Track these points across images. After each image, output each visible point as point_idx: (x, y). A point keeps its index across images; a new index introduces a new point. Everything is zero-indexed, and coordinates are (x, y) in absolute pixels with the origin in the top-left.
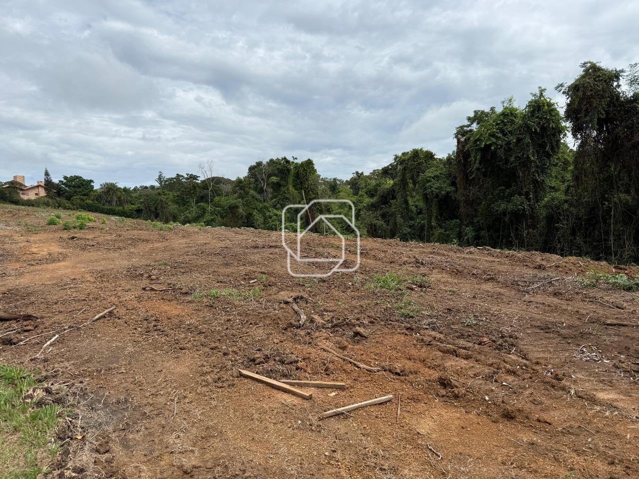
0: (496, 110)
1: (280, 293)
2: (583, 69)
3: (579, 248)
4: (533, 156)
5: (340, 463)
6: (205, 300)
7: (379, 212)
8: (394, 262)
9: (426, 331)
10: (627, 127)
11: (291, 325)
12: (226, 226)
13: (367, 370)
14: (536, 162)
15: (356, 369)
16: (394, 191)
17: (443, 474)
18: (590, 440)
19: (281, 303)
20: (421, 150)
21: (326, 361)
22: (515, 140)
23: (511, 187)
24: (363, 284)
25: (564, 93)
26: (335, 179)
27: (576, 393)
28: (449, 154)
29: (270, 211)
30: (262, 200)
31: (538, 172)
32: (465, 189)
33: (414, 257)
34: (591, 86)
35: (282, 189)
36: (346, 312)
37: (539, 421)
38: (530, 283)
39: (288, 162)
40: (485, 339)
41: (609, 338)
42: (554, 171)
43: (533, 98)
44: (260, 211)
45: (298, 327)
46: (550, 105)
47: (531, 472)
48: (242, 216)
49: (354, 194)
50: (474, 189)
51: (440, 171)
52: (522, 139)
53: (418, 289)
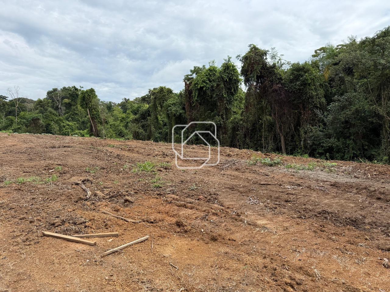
0: (206, 67)
1: (73, 178)
2: (249, 48)
3: (247, 144)
4: (225, 94)
5: (115, 283)
6: (14, 185)
7: (140, 124)
8: (150, 155)
9: (169, 195)
10: (270, 81)
11: (81, 199)
12: (30, 132)
13: (133, 223)
14: (226, 98)
15: (126, 222)
16: (149, 112)
17: (179, 279)
18: (254, 247)
19: (73, 185)
20: (165, 87)
21: (105, 220)
22: (215, 85)
23: (214, 111)
24: (130, 169)
25: (240, 60)
26: (110, 102)
27: (247, 222)
28: (181, 91)
29: (63, 123)
30: (58, 114)
32: (190, 112)
33: (162, 151)
34: (253, 58)
35: (73, 107)
36: (119, 188)
37: (229, 240)
38: (224, 164)
39: (76, 89)
40: (201, 197)
41: (263, 191)
42: (235, 103)
43: (225, 62)
44: (56, 122)
45: (86, 200)
46: (233, 66)
47: (226, 269)
48: (43, 126)
49: (124, 112)
50: (195, 112)
51: (176, 101)
52: (219, 85)
53: (164, 170)
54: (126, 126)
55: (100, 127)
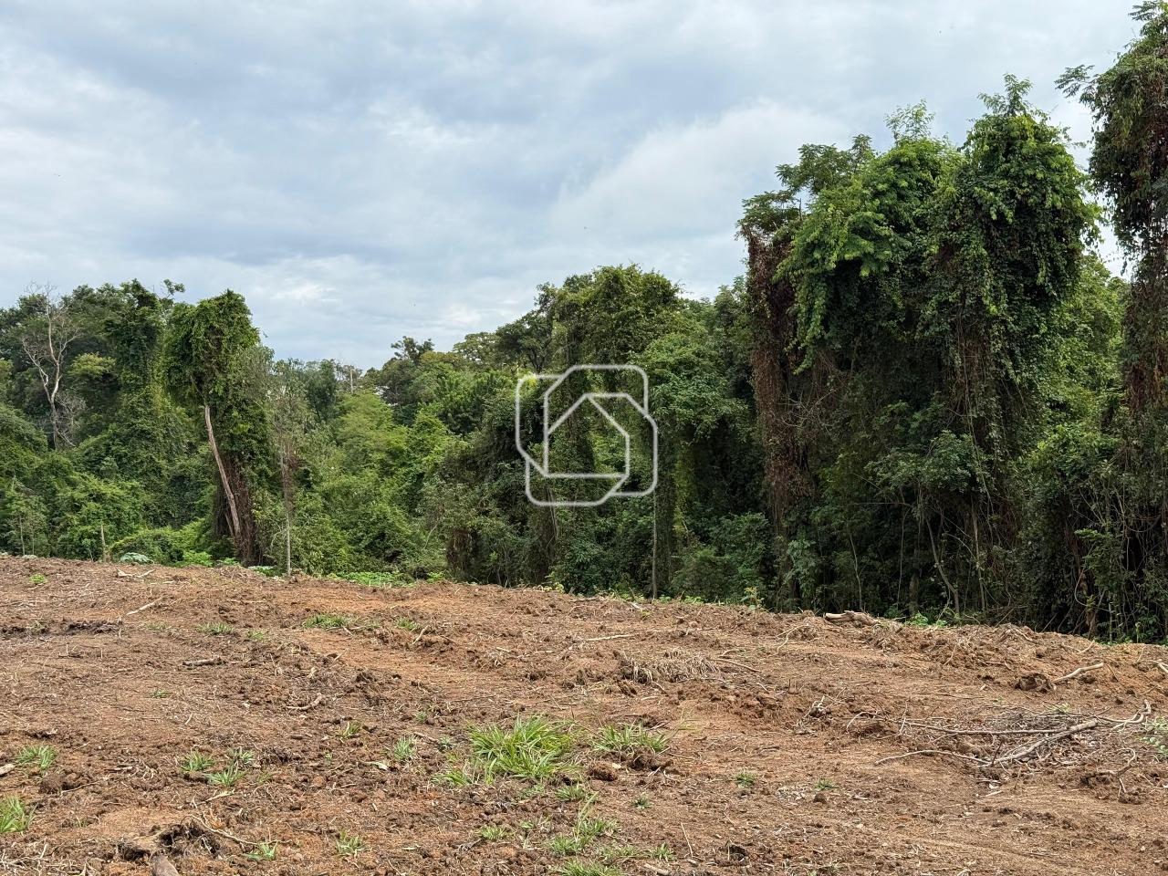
0: (872, 145)
2: (1142, 23)
4: (996, 300)
7: (489, 487)
8: (542, 675)
14: (1004, 322)
20: (630, 271)
22: (934, 249)
23: (928, 401)
24: (431, 765)
25: (1085, 98)
26: (327, 367)
28: (724, 288)
29: (73, 484)
30: (44, 440)
31: (1011, 354)
32: (780, 407)
33: (616, 654)
35: (125, 399)
38: (1003, 741)
39: (146, 299)
42: (1064, 351)
43: (990, 112)
44: (34, 482)
46: (1042, 135)
49: (399, 421)
50: (809, 410)
51: (695, 347)
52: (959, 247)
53: (629, 777)
54: (411, 500)
55: (269, 507)
